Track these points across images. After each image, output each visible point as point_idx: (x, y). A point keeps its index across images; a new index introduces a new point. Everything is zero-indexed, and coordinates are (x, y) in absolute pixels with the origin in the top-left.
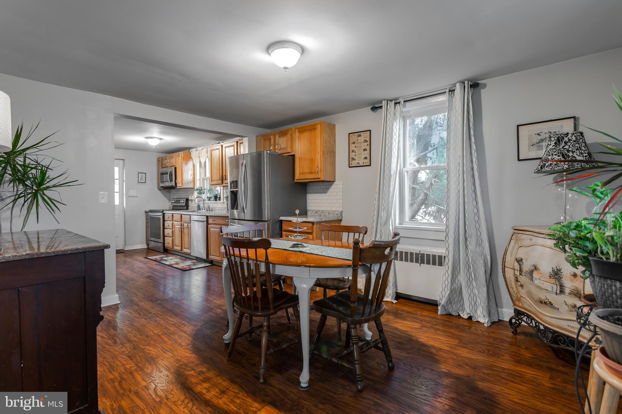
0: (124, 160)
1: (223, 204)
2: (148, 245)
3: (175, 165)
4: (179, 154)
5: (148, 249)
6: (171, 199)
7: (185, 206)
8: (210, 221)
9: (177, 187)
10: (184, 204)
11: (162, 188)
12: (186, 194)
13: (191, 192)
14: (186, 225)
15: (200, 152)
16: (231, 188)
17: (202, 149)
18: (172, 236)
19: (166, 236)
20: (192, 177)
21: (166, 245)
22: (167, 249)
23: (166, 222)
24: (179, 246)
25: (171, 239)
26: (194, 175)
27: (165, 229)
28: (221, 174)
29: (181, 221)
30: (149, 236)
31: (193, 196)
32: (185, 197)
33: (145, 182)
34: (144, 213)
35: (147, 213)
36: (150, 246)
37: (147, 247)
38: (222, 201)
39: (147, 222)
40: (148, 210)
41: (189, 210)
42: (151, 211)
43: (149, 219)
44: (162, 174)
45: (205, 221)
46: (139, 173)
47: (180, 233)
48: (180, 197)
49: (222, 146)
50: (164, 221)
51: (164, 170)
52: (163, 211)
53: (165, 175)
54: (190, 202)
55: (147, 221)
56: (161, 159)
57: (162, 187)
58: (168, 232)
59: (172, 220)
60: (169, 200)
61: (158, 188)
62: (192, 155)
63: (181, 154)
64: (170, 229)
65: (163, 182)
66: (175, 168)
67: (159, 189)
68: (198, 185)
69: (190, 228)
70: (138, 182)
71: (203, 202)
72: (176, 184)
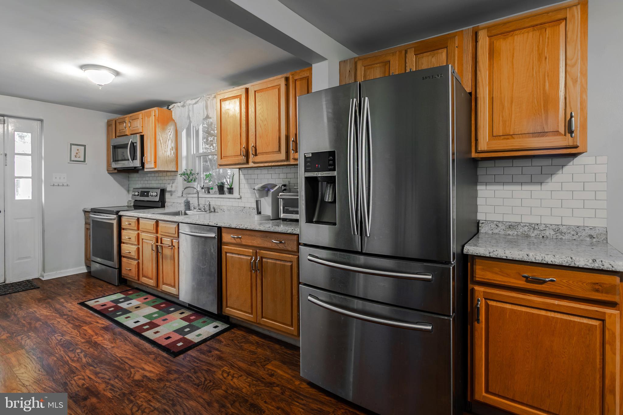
0: (41, 121)
1: (239, 200)
2: (88, 267)
3: (141, 131)
4: (150, 112)
5: (89, 275)
6: (131, 189)
7: (158, 202)
8: (227, 237)
9: (145, 170)
10: (157, 199)
11: (116, 171)
12: (161, 182)
13: (171, 178)
14: (167, 241)
15: (191, 109)
16: (306, 171)
17: (196, 103)
18: (136, 257)
19: (124, 257)
20: (172, 152)
21: (124, 272)
22: (126, 280)
23: (124, 233)
24: (151, 279)
25: (135, 262)
26: (177, 149)
27: (122, 245)
28: (244, 145)
29: (157, 232)
30: (91, 254)
31: (173, 185)
32: (159, 186)
33: (84, 161)
34: (83, 214)
35: (86, 213)
36: (93, 269)
37: (86, 271)
38: (236, 194)
39: (87, 229)
40: (89, 207)
41: (167, 210)
42: (95, 211)
43: (91, 224)
44: (115, 147)
45: (215, 238)
46: (71, 144)
47: (154, 254)
48: (148, 186)
49: (247, 90)
50: (120, 229)
51: (121, 141)
52: (119, 212)
53: (120, 151)
54: (167, 196)
55: (88, 226)
56: (114, 122)
57: (115, 169)
58: (128, 249)
59: (136, 228)
60: (128, 191)
61: (108, 170)
62: (173, 114)
63: (155, 111)
64: (132, 244)
65: (116, 160)
66: (142, 137)
67: (108, 173)
68: (183, 166)
69: (176, 247)
70: (71, 160)
71: (196, 195)
72: (143, 164)
